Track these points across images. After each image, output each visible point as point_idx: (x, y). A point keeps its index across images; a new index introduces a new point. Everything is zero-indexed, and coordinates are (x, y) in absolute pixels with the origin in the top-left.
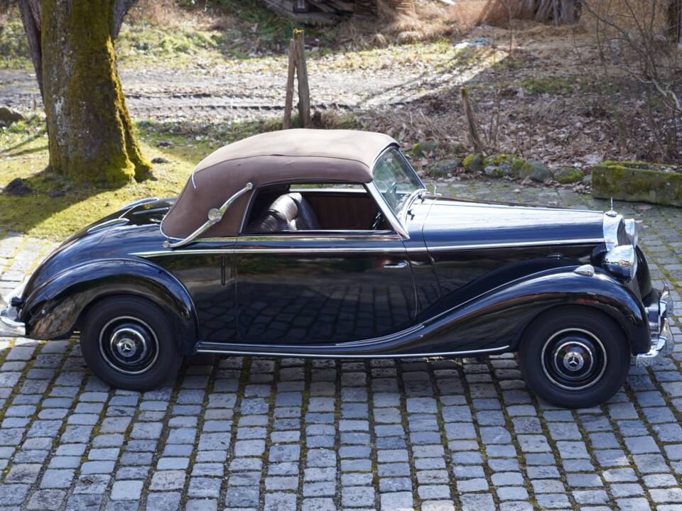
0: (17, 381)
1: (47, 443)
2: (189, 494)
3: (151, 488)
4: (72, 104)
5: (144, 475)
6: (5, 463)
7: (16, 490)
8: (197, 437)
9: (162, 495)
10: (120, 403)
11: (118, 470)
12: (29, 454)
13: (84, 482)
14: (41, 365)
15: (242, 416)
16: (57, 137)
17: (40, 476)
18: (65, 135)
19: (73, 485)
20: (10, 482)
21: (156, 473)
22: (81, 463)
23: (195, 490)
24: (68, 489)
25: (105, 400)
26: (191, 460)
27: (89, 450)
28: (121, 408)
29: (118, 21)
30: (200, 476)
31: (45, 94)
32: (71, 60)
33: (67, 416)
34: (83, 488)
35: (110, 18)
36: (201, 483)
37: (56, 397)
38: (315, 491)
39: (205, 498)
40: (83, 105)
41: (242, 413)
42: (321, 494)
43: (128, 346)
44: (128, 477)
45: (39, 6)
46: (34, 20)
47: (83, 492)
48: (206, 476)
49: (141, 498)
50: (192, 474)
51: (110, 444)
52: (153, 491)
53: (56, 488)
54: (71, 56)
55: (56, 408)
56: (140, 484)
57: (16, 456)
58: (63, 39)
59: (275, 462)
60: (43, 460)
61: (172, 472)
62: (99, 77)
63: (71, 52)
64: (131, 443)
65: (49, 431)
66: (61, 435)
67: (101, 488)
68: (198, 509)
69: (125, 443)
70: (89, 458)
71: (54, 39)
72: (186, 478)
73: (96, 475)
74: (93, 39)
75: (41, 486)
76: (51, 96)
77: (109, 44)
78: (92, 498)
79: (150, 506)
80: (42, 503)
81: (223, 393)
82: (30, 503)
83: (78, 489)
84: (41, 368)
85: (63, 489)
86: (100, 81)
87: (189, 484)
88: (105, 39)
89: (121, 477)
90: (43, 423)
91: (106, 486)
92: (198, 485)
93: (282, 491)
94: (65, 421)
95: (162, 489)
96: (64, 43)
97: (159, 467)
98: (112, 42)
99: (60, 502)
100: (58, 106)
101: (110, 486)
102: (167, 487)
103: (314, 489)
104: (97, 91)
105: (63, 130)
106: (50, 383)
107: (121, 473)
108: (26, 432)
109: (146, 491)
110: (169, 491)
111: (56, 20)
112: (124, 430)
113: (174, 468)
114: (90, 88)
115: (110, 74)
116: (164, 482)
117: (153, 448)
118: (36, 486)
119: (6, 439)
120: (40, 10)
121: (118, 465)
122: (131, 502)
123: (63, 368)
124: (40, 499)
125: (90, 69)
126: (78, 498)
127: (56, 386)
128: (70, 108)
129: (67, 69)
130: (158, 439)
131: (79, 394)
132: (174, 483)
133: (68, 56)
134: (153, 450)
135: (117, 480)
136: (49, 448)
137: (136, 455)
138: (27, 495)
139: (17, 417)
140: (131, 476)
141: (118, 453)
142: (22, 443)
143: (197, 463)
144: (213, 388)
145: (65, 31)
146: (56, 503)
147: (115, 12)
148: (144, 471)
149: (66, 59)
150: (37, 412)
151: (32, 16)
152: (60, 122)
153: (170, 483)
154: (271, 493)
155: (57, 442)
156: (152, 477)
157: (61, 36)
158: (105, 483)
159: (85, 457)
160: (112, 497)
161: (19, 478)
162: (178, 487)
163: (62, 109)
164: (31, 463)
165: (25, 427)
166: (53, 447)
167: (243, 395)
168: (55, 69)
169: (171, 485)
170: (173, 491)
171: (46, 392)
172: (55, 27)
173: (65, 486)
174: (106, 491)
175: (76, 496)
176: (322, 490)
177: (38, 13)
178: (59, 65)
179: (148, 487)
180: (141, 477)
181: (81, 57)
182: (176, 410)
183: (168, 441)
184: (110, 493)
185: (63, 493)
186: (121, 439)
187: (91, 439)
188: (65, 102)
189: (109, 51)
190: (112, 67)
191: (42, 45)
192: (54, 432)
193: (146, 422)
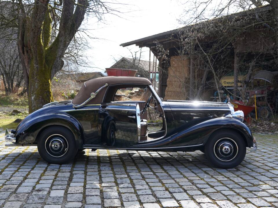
0: (11, 161)
1: (21, 178)
2: (86, 194)
3: (68, 192)
4: (37, 97)
5: (65, 188)
6: (1, 185)
7: (4, 194)
8: (85, 177)
9: (74, 195)
10: (52, 167)
11: (53, 186)
12: (12, 181)
13: (37, 191)
14: (21, 157)
15: (102, 171)
16: (32, 107)
17: (17, 189)
18: (34, 106)
19: (32, 192)
20: (2, 191)
21: (70, 187)
22: (36, 185)
23: (89, 193)
24: (29, 193)
25: (46, 167)
26: (84, 183)
27: (40, 180)
28: (53, 169)
29: (52, 75)
30: (90, 188)
31: (29, 94)
32: (38, 84)
33: (31, 171)
34: (37, 192)
35: (50, 74)
36: (91, 191)
37: (26, 166)
38: (143, 193)
39: (94, 196)
40: (41, 97)
41: (101, 170)
42: (146, 193)
43: (56, 145)
44: (58, 189)
45: (29, 69)
46: (27, 73)
47: (36, 194)
48: (92, 188)
49: (64, 196)
50: (86, 188)
51: (49, 179)
52: (69, 194)
53: (24, 193)
54: (38, 83)
55: (26, 168)
56: (64, 191)
57: (7, 182)
58: (36, 78)
59: (121, 184)
60: (19, 183)
61: (77, 187)
62: (46, 89)
63: (38, 82)
64: (57, 178)
65: (23, 175)
66: (27, 176)
67: (45, 193)
68: (92, 199)
69: (55, 178)
70: (40, 183)
71: (33, 78)
72: (84, 189)
73: (43, 188)
74: (45, 78)
75: (17, 192)
76: (31, 95)
77: (49, 81)
78: (41, 196)
79: (69, 199)
80: (16, 198)
81: (92, 165)
82: (11, 198)
83: (34, 193)
84: (21, 158)
85: (27, 193)
86: (46, 91)
87: (85, 191)
88: (49, 79)
89: (54, 189)
90: (20, 172)
91: (47, 192)
92: (90, 191)
93: (128, 193)
94: (29, 172)
95: (73, 193)
96: (36, 79)
97: (71, 185)
98: (50, 81)
99: (25, 198)
100: (33, 98)
101: (49, 192)
102: (76, 192)
103: (142, 192)
104: (45, 94)
105: (33, 105)
106: (24, 162)
107: (54, 187)
108: (12, 175)
109: (66, 193)
110: (77, 193)
111: (34, 72)
112: (55, 174)
113: (78, 185)
114: (43, 92)
115: (49, 89)
116: (74, 190)
117: (67, 179)
118: (15, 192)
119: (3, 177)
120: (29, 70)
121: (52, 185)
122: (60, 197)
123: (30, 158)
124: (16, 197)
125: (43, 87)
126: (34, 196)
127: (26, 163)
128: (36, 98)
129: (36, 86)
130: (69, 177)
131: (35, 165)
132: (79, 191)
133: (37, 83)
134: (68, 180)
135: (52, 190)
136: (22, 180)
137: (61, 182)
138: (9, 195)
139: (9, 171)
140: (59, 188)
141: (52, 181)
142: (10, 178)
143: (87, 184)
144: (88, 164)
145: (36, 75)
146: (23, 198)
147: (52, 73)
148: (65, 187)
149: (36, 84)
150: (18, 170)
151: (27, 72)
152: (33, 102)
153: (77, 191)
154: (123, 194)
155: (25, 178)
156: (68, 189)
157: (35, 77)
158: (47, 191)
159: (38, 183)
160: (50, 196)
161: (7, 190)
162: (81, 192)
163: (34, 98)
164: (13, 185)
165: (12, 174)
166: (23, 180)
167: (100, 165)
168: (33, 86)
169: (78, 191)
170: (79, 193)
171: (22, 164)
172: (34, 74)
173: (28, 192)
174: (47, 194)
175: (33, 196)
176: (145, 192)
177: (29, 71)
178: (34, 86)
179: (67, 192)
180: (64, 189)
181: (41, 83)
182: (75, 169)
183: (73, 177)
184: (50, 194)
185: (27, 195)
186: (54, 177)
187: (40, 177)
188: (35, 96)
189: (49, 83)
190: (50, 87)
191: (29, 80)
192: (25, 175)
193: (63, 172)
